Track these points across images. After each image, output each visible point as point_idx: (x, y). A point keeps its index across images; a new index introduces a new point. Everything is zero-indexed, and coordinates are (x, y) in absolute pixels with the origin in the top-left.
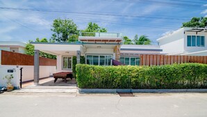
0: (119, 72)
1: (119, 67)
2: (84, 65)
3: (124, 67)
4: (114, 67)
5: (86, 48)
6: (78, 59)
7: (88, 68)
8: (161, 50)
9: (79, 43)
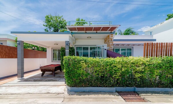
0: (119, 66)
1: (118, 59)
2: (74, 57)
3: (125, 59)
4: (112, 59)
5: (76, 39)
6: (67, 51)
7: (79, 61)
8: (155, 40)
9: (68, 33)
